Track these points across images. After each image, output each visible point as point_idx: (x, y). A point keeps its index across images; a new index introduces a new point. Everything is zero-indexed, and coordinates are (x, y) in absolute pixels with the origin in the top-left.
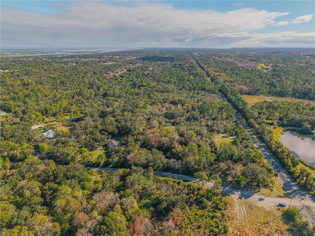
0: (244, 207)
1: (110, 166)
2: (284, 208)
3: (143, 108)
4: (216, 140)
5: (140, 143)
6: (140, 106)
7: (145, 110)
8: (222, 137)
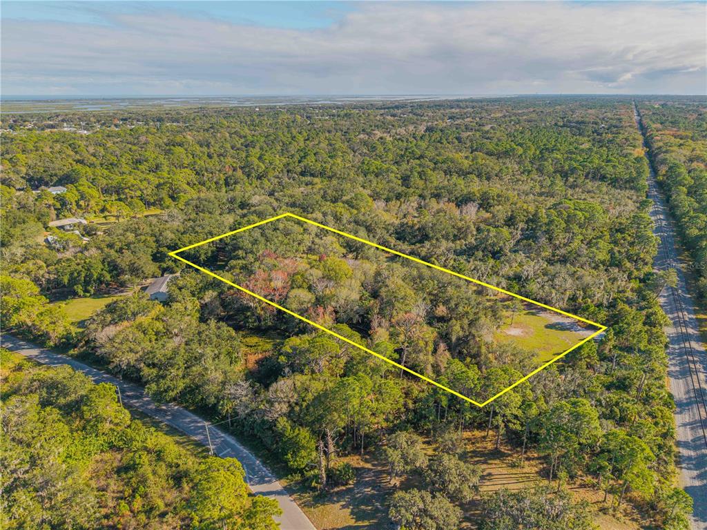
3: (349, 204)
4: (515, 332)
5: (210, 295)
6: (344, 198)
7: (351, 209)
8: (547, 327)
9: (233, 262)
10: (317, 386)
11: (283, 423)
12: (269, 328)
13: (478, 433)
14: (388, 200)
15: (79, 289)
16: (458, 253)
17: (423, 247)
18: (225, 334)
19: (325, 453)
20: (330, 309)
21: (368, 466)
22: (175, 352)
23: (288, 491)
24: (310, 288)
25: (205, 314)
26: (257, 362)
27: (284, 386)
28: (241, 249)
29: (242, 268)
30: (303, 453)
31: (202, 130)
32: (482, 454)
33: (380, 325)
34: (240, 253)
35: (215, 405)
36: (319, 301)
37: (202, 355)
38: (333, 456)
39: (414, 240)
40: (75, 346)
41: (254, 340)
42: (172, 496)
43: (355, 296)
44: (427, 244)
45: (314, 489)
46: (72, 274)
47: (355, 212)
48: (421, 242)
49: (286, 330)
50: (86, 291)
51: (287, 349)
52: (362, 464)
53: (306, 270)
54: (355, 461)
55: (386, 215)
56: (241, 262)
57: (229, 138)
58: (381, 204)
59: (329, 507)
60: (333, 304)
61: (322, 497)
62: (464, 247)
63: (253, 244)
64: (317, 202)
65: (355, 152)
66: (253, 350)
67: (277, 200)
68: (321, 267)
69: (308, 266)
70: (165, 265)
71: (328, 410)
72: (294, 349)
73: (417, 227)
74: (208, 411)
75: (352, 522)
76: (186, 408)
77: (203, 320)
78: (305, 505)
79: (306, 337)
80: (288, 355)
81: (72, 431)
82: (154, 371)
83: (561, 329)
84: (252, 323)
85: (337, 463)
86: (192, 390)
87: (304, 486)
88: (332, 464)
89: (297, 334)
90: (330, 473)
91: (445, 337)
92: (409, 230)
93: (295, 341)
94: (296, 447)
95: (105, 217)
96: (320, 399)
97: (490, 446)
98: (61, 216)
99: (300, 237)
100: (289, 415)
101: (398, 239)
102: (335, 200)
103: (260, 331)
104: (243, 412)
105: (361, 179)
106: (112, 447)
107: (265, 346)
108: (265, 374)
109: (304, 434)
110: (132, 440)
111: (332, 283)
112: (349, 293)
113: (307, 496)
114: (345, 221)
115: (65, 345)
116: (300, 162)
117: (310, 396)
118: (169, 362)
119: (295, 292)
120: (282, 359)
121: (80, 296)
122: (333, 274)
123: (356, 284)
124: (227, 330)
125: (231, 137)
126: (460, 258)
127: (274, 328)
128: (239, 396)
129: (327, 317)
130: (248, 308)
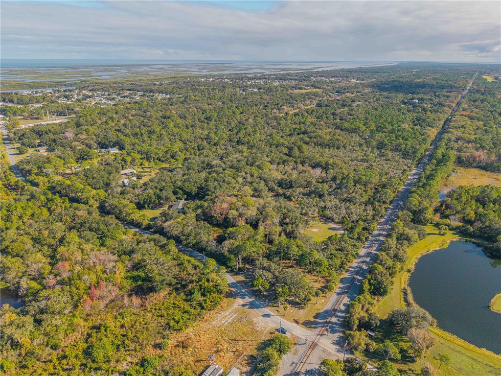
0: (234, 316)
1: (151, 230)
2: (284, 335)
3: (259, 167)
4: (315, 230)
5: (199, 211)
6: (257, 164)
7: (259, 170)
8: (328, 229)
9: (207, 197)
10: (237, 243)
11: (226, 253)
12: (221, 224)
13: (288, 261)
14: (279, 164)
15: (146, 206)
16: (304, 194)
17: (288, 191)
18: (207, 226)
19: (239, 262)
20: (244, 218)
21: (251, 267)
22: (191, 231)
23: (227, 272)
24: (237, 210)
25: (198, 218)
26: (217, 236)
27: (227, 243)
28: (210, 191)
29: (210, 200)
30: (232, 262)
31: (179, 102)
32: (287, 267)
33: (262, 226)
34: (210, 193)
35: (205, 248)
36: (240, 215)
37: (200, 233)
38: (241, 263)
39: (286, 187)
40: (152, 228)
41: (216, 229)
42: (194, 271)
43: (254, 214)
44: (291, 190)
45: (235, 272)
46: (144, 200)
47: (261, 171)
48: (289, 188)
49: (228, 225)
50: (148, 207)
51: (228, 232)
52: (249, 267)
53: (236, 202)
54: (247, 266)
55: (275, 173)
56: (210, 197)
57: (196, 112)
58: (274, 166)
59: (238, 276)
60: (245, 216)
61: (237, 274)
62: (308, 192)
63: (215, 189)
64: (243, 166)
65: (268, 125)
66: (216, 232)
67: (224, 163)
68: (242, 201)
69: (237, 201)
70: (178, 197)
71: (240, 251)
72: (230, 232)
73: (288, 181)
74: (201, 250)
75: (244, 279)
76: (194, 250)
77: (197, 220)
78: (231, 275)
79: (234, 228)
80: (228, 234)
81: (162, 254)
82: (185, 237)
83: (334, 230)
84: (215, 222)
85: (241, 266)
86: (197, 243)
87: (232, 271)
88: (240, 266)
89: (231, 227)
90: (239, 268)
91: (285, 230)
92: (284, 182)
93: (231, 229)
94: (230, 260)
95: (142, 168)
96: (238, 247)
97: (290, 265)
98: (124, 168)
99: (234, 185)
100: (229, 251)
101: (279, 186)
102: (252, 165)
103: (218, 225)
104: (213, 251)
105: (267, 149)
106: (174, 259)
107: (220, 231)
108: (220, 240)
109: (232, 256)
110: (180, 257)
111: (246, 208)
112: (252, 212)
113: (232, 274)
114: (255, 177)
115: (148, 227)
116: (237, 134)
117: (235, 246)
118: (189, 235)
119: (231, 211)
120: (226, 235)
121: (146, 209)
122: (246, 204)
123: (255, 209)
124: (207, 225)
125: (197, 111)
126: (304, 197)
127: (223, 224)
128: (213, 246)
129: (243, 221)
130: (213, 216)
